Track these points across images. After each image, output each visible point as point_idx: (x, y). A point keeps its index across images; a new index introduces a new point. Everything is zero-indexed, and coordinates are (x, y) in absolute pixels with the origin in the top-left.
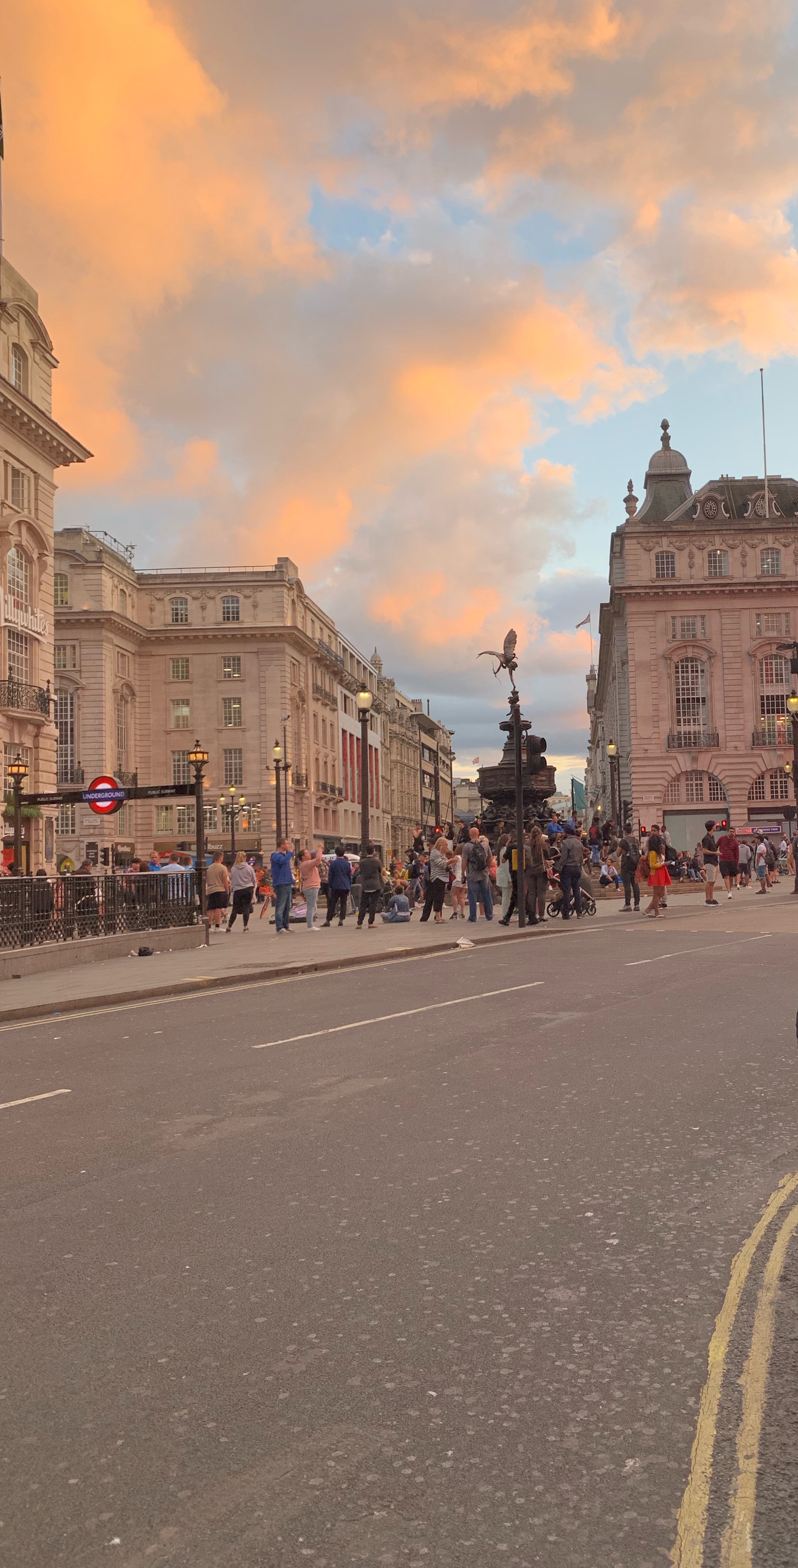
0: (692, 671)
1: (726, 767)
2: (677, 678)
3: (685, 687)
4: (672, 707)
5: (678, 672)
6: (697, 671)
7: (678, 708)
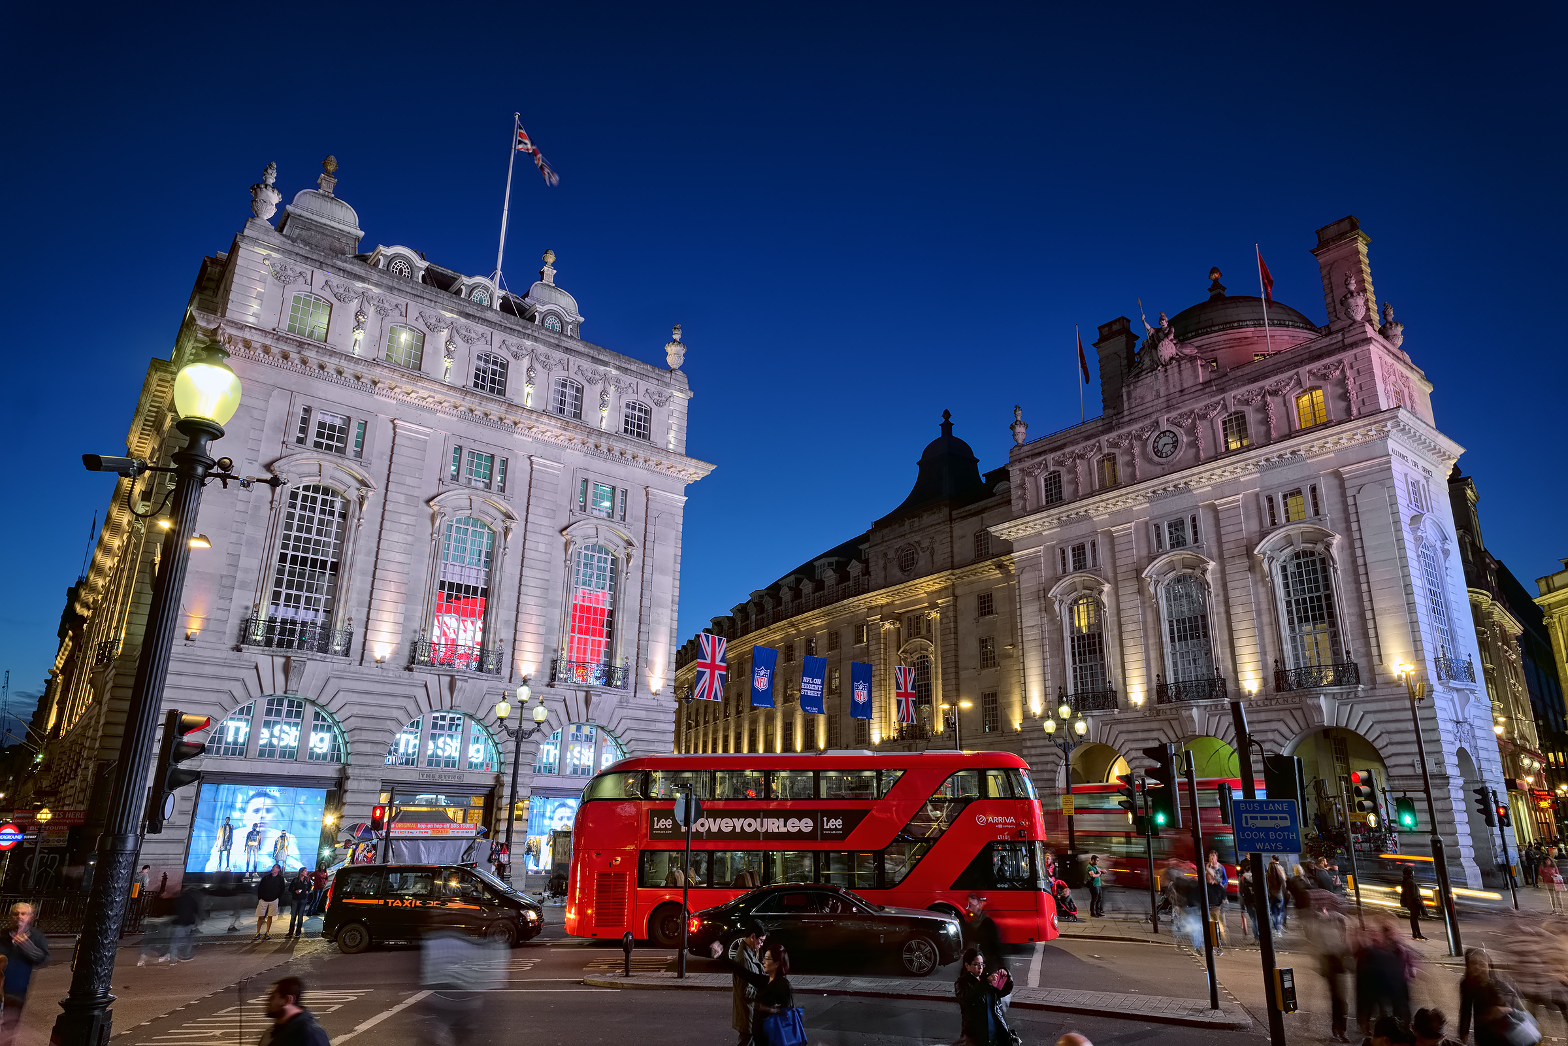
0: (323, 512)
1: (355, 698)
2: (290, 516)
3: (303, 535)
4: (268, 566)
5: (293, 506)
6: (332, 513)
7: (281, 571)
